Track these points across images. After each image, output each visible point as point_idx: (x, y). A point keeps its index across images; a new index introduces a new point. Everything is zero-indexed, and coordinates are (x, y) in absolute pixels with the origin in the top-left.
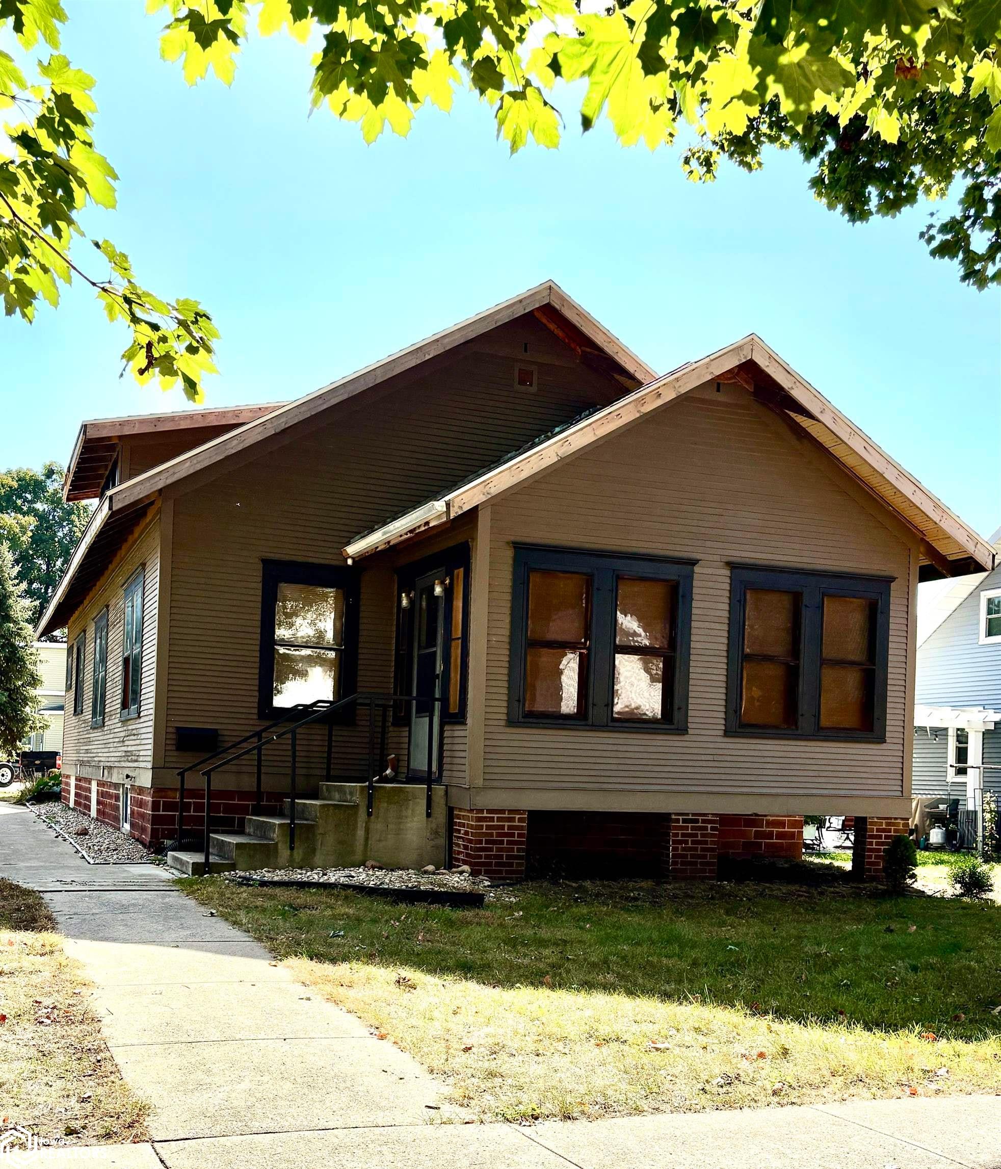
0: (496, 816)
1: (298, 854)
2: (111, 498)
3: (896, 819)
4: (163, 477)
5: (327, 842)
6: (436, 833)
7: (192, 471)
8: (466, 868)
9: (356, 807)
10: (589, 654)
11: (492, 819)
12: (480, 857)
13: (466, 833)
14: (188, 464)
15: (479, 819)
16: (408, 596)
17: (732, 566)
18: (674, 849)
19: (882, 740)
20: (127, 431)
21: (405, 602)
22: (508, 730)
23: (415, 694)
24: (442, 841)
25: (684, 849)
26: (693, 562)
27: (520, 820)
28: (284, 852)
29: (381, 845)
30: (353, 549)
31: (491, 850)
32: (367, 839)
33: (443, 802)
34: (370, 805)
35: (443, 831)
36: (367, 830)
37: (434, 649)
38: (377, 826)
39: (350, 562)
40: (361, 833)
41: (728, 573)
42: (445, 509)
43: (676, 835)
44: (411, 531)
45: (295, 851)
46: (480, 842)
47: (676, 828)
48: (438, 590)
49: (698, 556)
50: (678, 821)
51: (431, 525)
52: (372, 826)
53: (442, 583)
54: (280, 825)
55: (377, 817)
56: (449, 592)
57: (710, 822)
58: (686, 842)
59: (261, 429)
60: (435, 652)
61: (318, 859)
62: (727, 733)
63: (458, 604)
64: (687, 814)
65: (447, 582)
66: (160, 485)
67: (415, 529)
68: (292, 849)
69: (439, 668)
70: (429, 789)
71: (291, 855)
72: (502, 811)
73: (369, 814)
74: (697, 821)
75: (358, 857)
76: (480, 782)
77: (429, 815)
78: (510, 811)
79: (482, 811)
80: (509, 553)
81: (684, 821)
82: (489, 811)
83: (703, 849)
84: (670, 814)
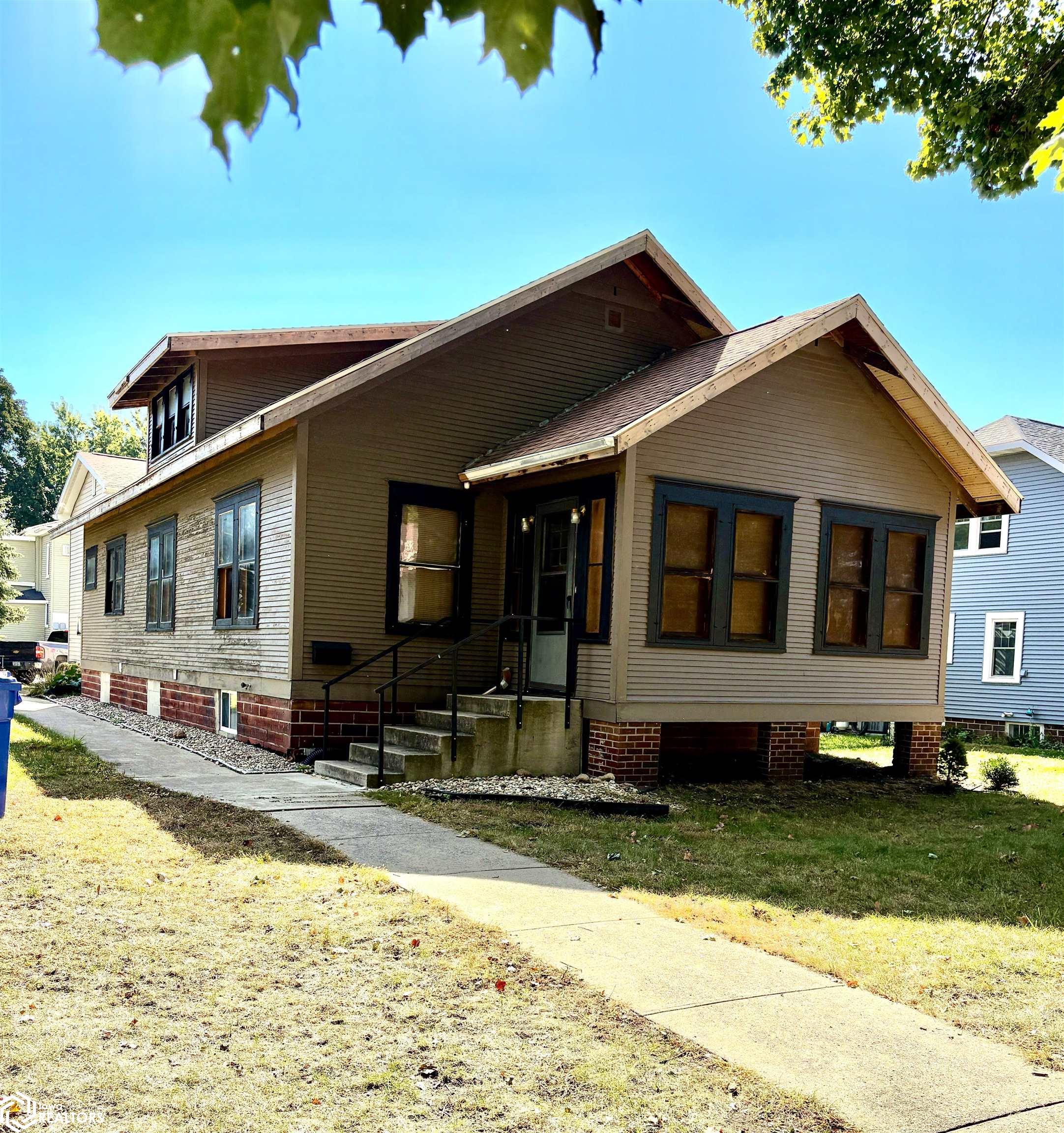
0: (636, 728)
1: (459, 765)
2: (262, 417)
3: (932, 723)
4: (311, 398)
5: (483, 754)
6: (572, 742)
7: (337, 394)
8: (611, 775)
9: (507, 720)
10: (712, 580)
11: (633, 731)
12: (623, 765)
13: (607, 743)
14: (333, 386)
15: (624, 731)
16: (528, 521)
17: (821, 502)
18: (773, 753)
19: (925, 656)
20: (211, 346)
21: (525, 527)
22: (647, 650)
23: (536, 614)
24: (578, 749)
25: (780, 753)
26: (795, 499)
27: (656, 731)
28: (447, 764)
29: (528, 754)
30: (474, 474)
31: (631, 758)
32: (516, 749)
33: (578, 714)
34: (519, 719)
35: (578, 741)
36: (516, 741)
37: (564, 572)
38: (524, 738)
39: (467, 486)
40: (511, 744)
41: (818, 509)
42: (613, 445)
43: (774, 741)
44: (558, 462)
45: (456, 762)
46: (623, 752)
47: (775, 735)
48: (575, 518)
49: (798, 494)
50: (775, 729)
51: (590, 458)
52: (521, 738)
53: (579, 511)
54: (443, 738)
55: (525, 729)
56: (585, 520)
57: (798, 729)
58: (781, 747)
59: (398, 356)
60: (565, 575)
61: (476, 769)
62: (814, 652)
63: (598, 532)
64: (783, 723)
65: (583, 511)
66: (308, 406)
67: (565, 461)
68: (453, 759)
69: (571, 590)
70: (568, 703)
71: (453, 765)
72: (641, 724)
73: (519, 727)
74: (790, 729)
75: (509, 767)
76: (623, 698)
77: (567, 726)
78: (648, 724)
79: (624, 724)
80: (650, 486)
81: (781, 729)
82: (631, 724)
83: (794, 753)
84: (770, 723)
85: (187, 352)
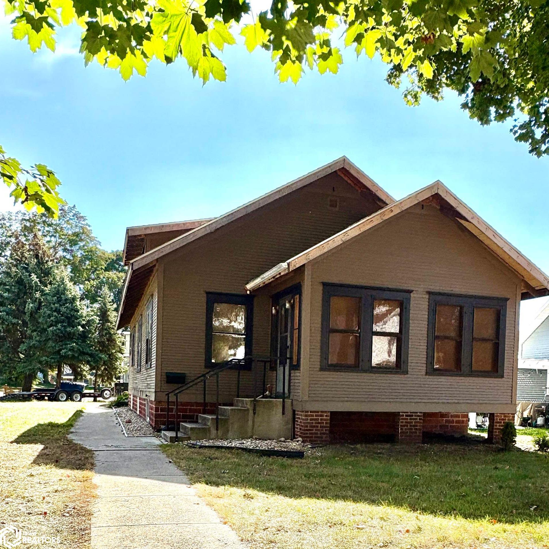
0: (314, 414)
1: (220, 433)
2: (132, 264)
3: (508, 414)
4: (157, 253)
5: (234, 426)
6: (287, 423)
7: (171, 250)
8: (300, 439)
9: (248, 410)
10: (360, 336)
11: (312, 416)
12: (307, 434)
13: (301, 422)
14: (169, 247)
15: (306, 416)
16: (275, 309)
17: (429, 293)
18: (401, 429)
19: (502, 376)
20: (148, 232)
21: (274, 311)
22: (320, 373)
23: (279, 356)
24: (290, 426)
25: (406, 429)
26: (410, 292)
27: (326, 416)
28: (214, 431)
29: (261, 428)
30: (249, 286)
31: (312, 430)
32: (253, 426)
33: (290, 408)
34: (254, 409)
35: (291, 422)
36: (253, 422)
37: (286, 334)
38: (258, 419)
39: (248, 292)
40: (250, 423)
41: (427, 296)
42: (287, 267)
43: (402, 422)
44: (274, 277)
45: (219, 432)
46: (307, 426)
47: (402, 419)
48: (287, 305)
49: (412, 289)
50: (403, 415)
51: (282, 274)
52: (256, 420)
53: (289, 302)
54: (212, 419)
55: (258, 415)
56: (292, 306)
57: (418, 416)
58: (407, 426)
59: (203, 230)
60: (287, 336)
61: (230, 434)
62: (427, 374)
63: (297, 312)
64: (408, 413)
65: (292, 301)
66: (156, 257)
67: (275, 276)
68: (217, 430)
69: (289, 343)
70: (284, 401)
71: (217, 433)
72: (318, 412)
73: (254, 413)
74: (412, 416)
75: (250, 434)
76: (306, 398)
77: (283, 413)
78: (322, 412)
79: (308, 412)
80: (321, 288)
81: (406, 416)
82: (311, 412)
83: (415, 429)
84: (399, 412)
85: (140, 236)
